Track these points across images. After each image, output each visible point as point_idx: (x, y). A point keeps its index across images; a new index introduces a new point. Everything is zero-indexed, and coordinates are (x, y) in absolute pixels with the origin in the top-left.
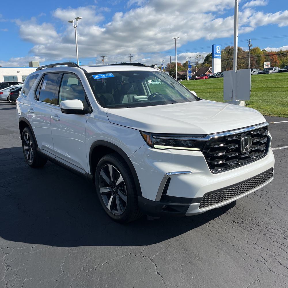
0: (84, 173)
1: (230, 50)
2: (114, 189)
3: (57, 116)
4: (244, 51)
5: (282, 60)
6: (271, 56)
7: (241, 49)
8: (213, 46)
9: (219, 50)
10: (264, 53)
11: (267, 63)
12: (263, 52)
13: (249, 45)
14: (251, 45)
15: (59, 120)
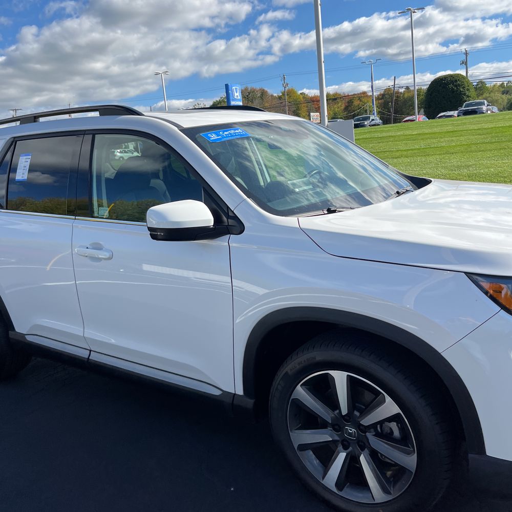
0: (217, 393)
1: (249, 94)
2: (350, 434)
3: (98, 247)
4: (272, 96)
5: (332, 109)
6: (315, 103)
7: (267, 91)
8: (227, 86)
9: (238, 94)
10: (304, 98)
11: (314, 114)
12: (301, 96)
13: (283, 84)
14: (287, 84)
15: (110, 258)
